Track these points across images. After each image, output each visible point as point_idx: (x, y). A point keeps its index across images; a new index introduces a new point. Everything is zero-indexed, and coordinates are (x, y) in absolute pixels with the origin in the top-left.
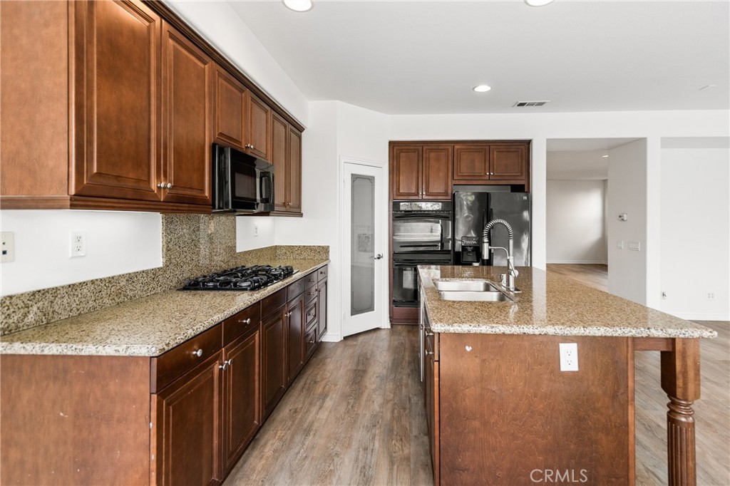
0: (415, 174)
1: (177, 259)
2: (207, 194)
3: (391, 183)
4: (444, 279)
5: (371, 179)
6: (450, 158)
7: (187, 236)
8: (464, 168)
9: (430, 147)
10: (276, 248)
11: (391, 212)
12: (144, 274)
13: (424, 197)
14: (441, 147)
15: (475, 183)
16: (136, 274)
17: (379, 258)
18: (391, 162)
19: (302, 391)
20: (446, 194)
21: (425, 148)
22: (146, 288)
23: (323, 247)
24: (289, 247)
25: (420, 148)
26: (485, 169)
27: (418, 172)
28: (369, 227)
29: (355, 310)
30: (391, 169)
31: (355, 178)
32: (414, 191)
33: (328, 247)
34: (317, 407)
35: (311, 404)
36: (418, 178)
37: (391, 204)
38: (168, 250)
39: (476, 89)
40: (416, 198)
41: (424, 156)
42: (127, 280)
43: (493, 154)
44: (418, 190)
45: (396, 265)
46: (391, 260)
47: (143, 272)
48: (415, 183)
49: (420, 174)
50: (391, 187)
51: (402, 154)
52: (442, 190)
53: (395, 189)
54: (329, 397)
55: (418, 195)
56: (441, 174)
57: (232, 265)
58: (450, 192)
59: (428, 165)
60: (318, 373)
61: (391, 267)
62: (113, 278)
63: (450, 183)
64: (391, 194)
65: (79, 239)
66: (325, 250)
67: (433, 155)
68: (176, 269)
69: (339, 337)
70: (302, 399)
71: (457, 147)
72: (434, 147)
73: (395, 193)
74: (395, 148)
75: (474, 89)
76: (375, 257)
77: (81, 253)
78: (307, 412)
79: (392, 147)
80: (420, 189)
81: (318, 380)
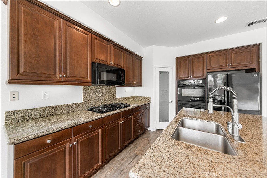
0: (187, 69)
1: (89, 100)
2: (89, 79)
3: (177, 74)
4: (189, 118)
5: (168, 73)
6: (205, 60)
7: (93, 93)
8: (213, 64)
9: (195, 57)
10: (135, 97)
11: (177, 85)
12: (74, 105)
13: (192, 78)
14: (200, 56)
15: (220, 70)
16: (70, 105)
17: (171, 102)
18: (177, 66)
19: (130, 150)
20: (203, 76)
21: (192, 58)
22: (75, 109)
23: (148, 97)
24: (138, 96)
25: (190, 58)
26: (226, 63)
27: (189, 68)
28: (167, 90)
29: (161, 121)
30: (177, 68)
31: (161, 73)
32: (187, 76)
33: (150, 97)
34: (131, 160)
35: (130, 157)
36: (189, 71)
37: (177, 82)
38: (84, 97)
39: (217, 22)
40: (188, 79)
41: (192, 61)
42: (66, 106)
43: (232, 55)
44: (189, 75)
45: (179, 105)
46: (177, 103)
47: (73, 104)
48: (187, 73)
49: (190, 69)
50: (177, 75)
51: (182, 62)
52: (201, 75)
53: (178, 76)
54: (138, 157)
55: (189, 77)
56: (200, 68)
57: (114, 102)
58: (205, 75)
59: (193, 64)
60: (140, 143)
61: (177, 106)
62: (60, 106)
63: (205, 71)
64: (177, 78)
65: (46, 94)
66: (149, 98)
67: (196, 60)
68: (88, 103)
69: (154, 129)
70: (128, 154)
71: (209, 55)
72: (196, 57)
73: (178, 77)
74: (179, 60)
75: (215, 22)
76: (170, 102)
77: (46, 98)
78: (126, 161)
79: (177, 59)
80: (190, 75)
81: (138, 147)
